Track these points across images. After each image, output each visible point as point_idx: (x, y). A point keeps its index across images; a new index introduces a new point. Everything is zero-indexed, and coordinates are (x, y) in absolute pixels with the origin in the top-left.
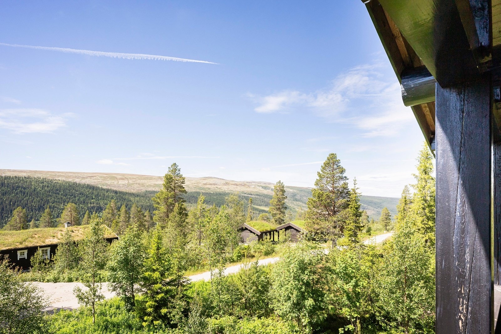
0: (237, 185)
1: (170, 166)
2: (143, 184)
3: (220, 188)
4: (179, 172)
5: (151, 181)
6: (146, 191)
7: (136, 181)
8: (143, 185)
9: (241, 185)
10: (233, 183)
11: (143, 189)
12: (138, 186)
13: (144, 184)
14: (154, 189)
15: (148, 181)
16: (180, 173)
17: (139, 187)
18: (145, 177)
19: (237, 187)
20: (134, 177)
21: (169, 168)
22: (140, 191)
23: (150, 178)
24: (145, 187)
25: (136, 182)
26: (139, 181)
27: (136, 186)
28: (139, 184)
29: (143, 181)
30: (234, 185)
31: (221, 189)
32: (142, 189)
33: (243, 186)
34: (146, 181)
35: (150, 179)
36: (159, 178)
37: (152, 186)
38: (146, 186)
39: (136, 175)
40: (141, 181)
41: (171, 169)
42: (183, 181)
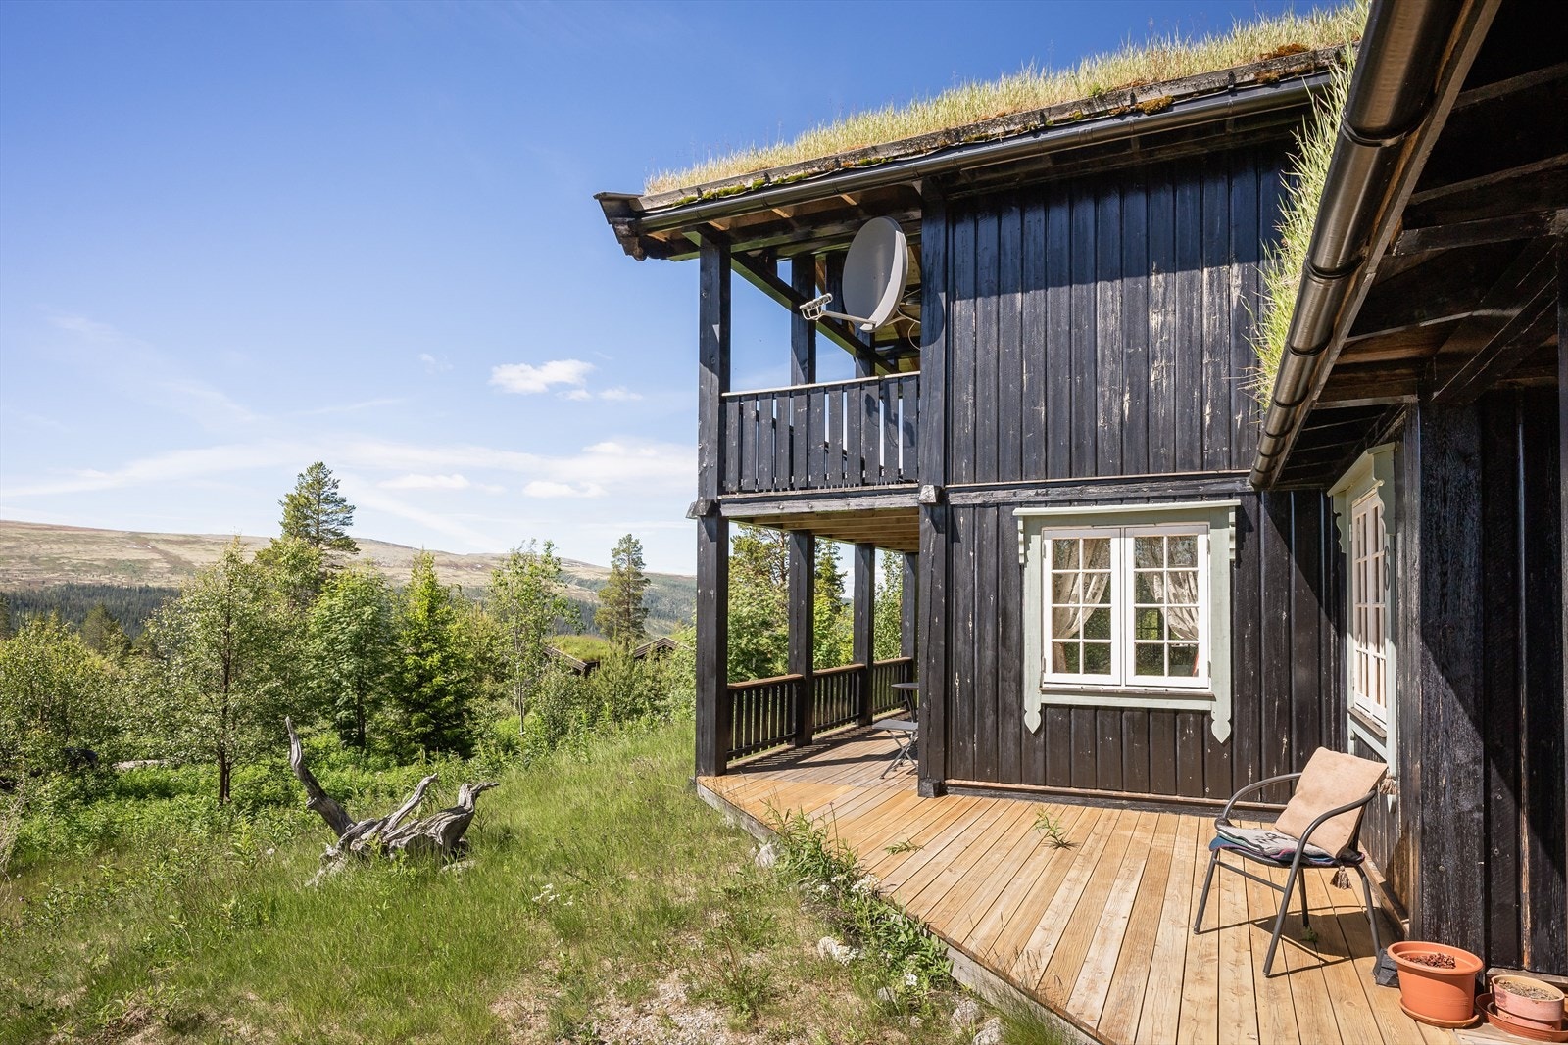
0: (457, 567)
1: (304, 472)
2: (53, 560)
3: (393, 576)
4: (333, 490)
5: (94, 547)
6: (71, 587)
7: (19, 547)
8: (54, 564)
9: (473, 566)
10: (444, 559)
11: (56, 580)
12: (29, 566)
13: (58, 559)
14: (105, 580)
15: (80, 548)
16: (336, 493)
17: (33, 572)
18: (63, 532)
19: (459, 573)
20: (12, 533)
21: (301, 475)
22: (37, 589)
23: (94, 537)
24: (63, 570)
25: (17, 552)
26: (33, 549)
27: (20, 567)
28: (34, 560)
29: (55, 547)
30: (447, 566)
31: (398, 581)
32: (49, 579)
33: (480, 569)
34: (67, 548)
35: (86, 543)
36: (131, 538)
37: (98, 567)
38: (67, 568)
39: (19, 523)
40: (46, 547)
41: (309, 479)
42: (348, 516)
